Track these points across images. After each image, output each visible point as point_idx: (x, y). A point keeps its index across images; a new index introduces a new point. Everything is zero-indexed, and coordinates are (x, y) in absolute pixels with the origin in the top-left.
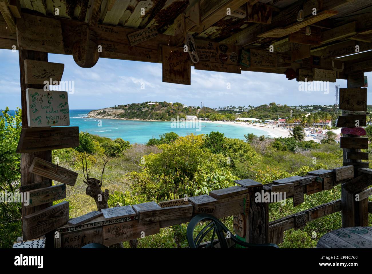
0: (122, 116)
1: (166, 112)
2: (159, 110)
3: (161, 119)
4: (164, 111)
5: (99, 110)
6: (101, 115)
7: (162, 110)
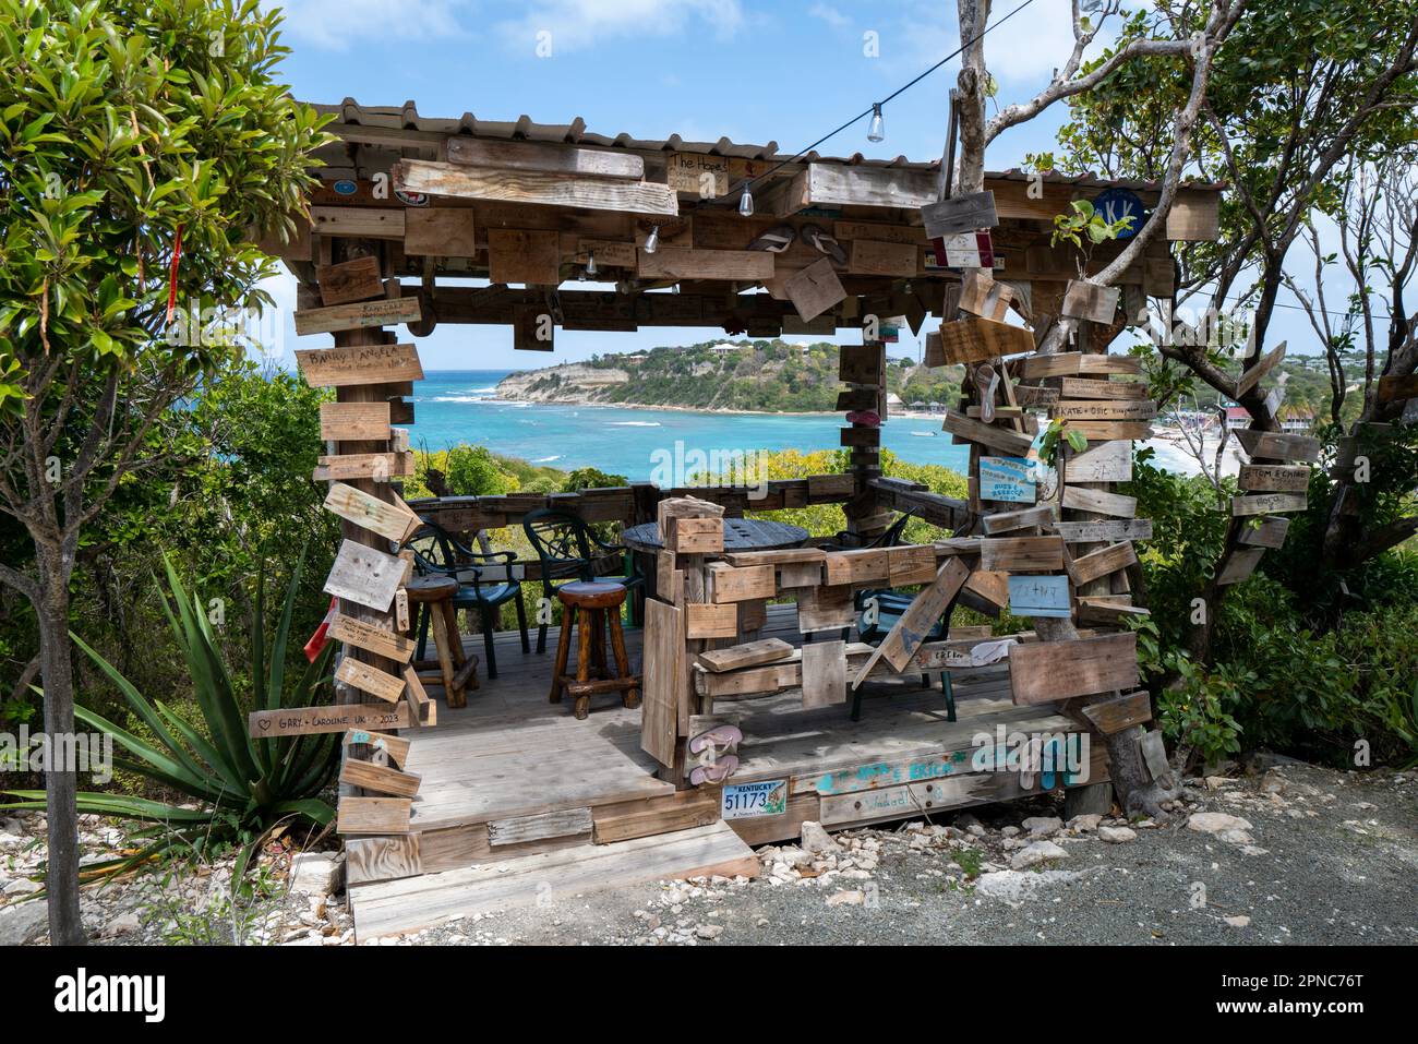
0: (618, 393)
2: (754, 370)
3: (762, 404)
4: (775, 376)
5: (536, 371)
6: (544, 391)
7: (764, 372)
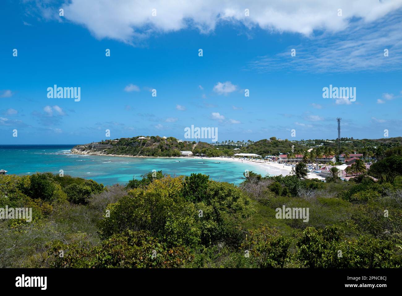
0: (109, 152)
1: (158, 147)
2: (151, 145)
3: (153, 155)
5: (84, 145)
6: (86, 151)
7: (154, 145)
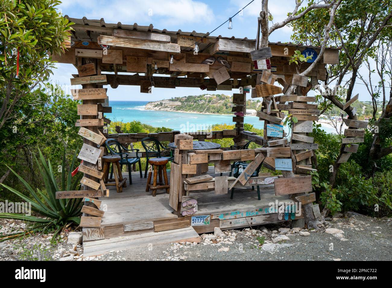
0: (179, 108)
1: (223, 105)
2: (216, 102)
3: (218, 112)
4: (222, 104)
5: (156, 102)
6: (158, 107)
7: (219, 103)
